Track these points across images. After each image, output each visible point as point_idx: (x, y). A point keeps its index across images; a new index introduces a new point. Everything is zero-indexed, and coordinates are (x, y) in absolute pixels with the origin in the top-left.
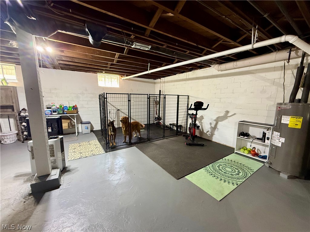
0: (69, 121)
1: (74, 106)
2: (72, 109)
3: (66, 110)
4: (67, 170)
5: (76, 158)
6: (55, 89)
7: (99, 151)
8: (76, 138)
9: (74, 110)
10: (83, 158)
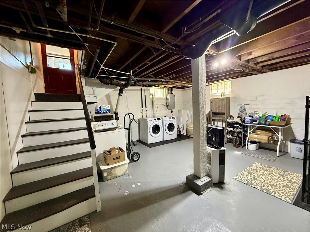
0: (270, 134)
1: (282, 116)
2: (279, 119)
3: (268, 120)
4: (222, 186)
5: (243, 181)
6: (262, 95)
7: (283, 193)
8: (273, 158)
9: (281, 120)
10: (252, 186)
